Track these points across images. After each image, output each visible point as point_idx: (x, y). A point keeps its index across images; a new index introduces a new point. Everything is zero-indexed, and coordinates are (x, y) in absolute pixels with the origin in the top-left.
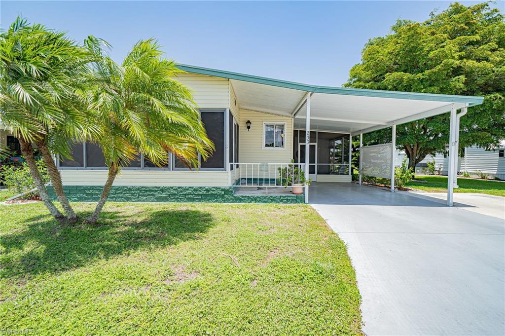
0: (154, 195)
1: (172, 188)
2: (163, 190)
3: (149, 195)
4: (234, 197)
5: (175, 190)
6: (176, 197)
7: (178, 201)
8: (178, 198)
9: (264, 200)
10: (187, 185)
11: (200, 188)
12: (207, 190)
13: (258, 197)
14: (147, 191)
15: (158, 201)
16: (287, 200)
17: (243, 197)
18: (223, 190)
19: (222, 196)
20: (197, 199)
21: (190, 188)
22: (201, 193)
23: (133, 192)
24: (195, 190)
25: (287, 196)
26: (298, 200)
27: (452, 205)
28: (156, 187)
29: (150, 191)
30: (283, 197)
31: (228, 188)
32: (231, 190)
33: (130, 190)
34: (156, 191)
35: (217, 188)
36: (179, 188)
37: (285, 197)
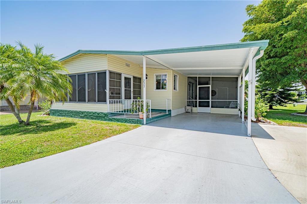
0: (79, 115)
1: (85, 112)
2: (82, 113)
3: (78, 115)
4: (109, 118)
5: (86, 113)
6: (87, 116)
7: (88, 119)
8: (87, 117)
9: (122, 121)
10: (91, 111)
11: (96, 112)
12: (98, 114)
13: (119, 119)
14: (77, 113)
15: (81, 118)
16: (133, 121)
17: (112, 118)
18: (104, 114)
19: (104, 117)
20: (95, 118)
21: (92, 112)
22: (96, 115)
23: (73, 113)
24: (94, 114)
25: (133, 119)
26: (138, 122)
27: (250, 135)
28: (80, 111)
29: (78, 113)
30: (130, 119)
31: (106, 113)
32: (107, 114)
33: (72, 112)
34: (80, 113)
35: (102, 113)
36: (88, 112)
37: (132, 120)
